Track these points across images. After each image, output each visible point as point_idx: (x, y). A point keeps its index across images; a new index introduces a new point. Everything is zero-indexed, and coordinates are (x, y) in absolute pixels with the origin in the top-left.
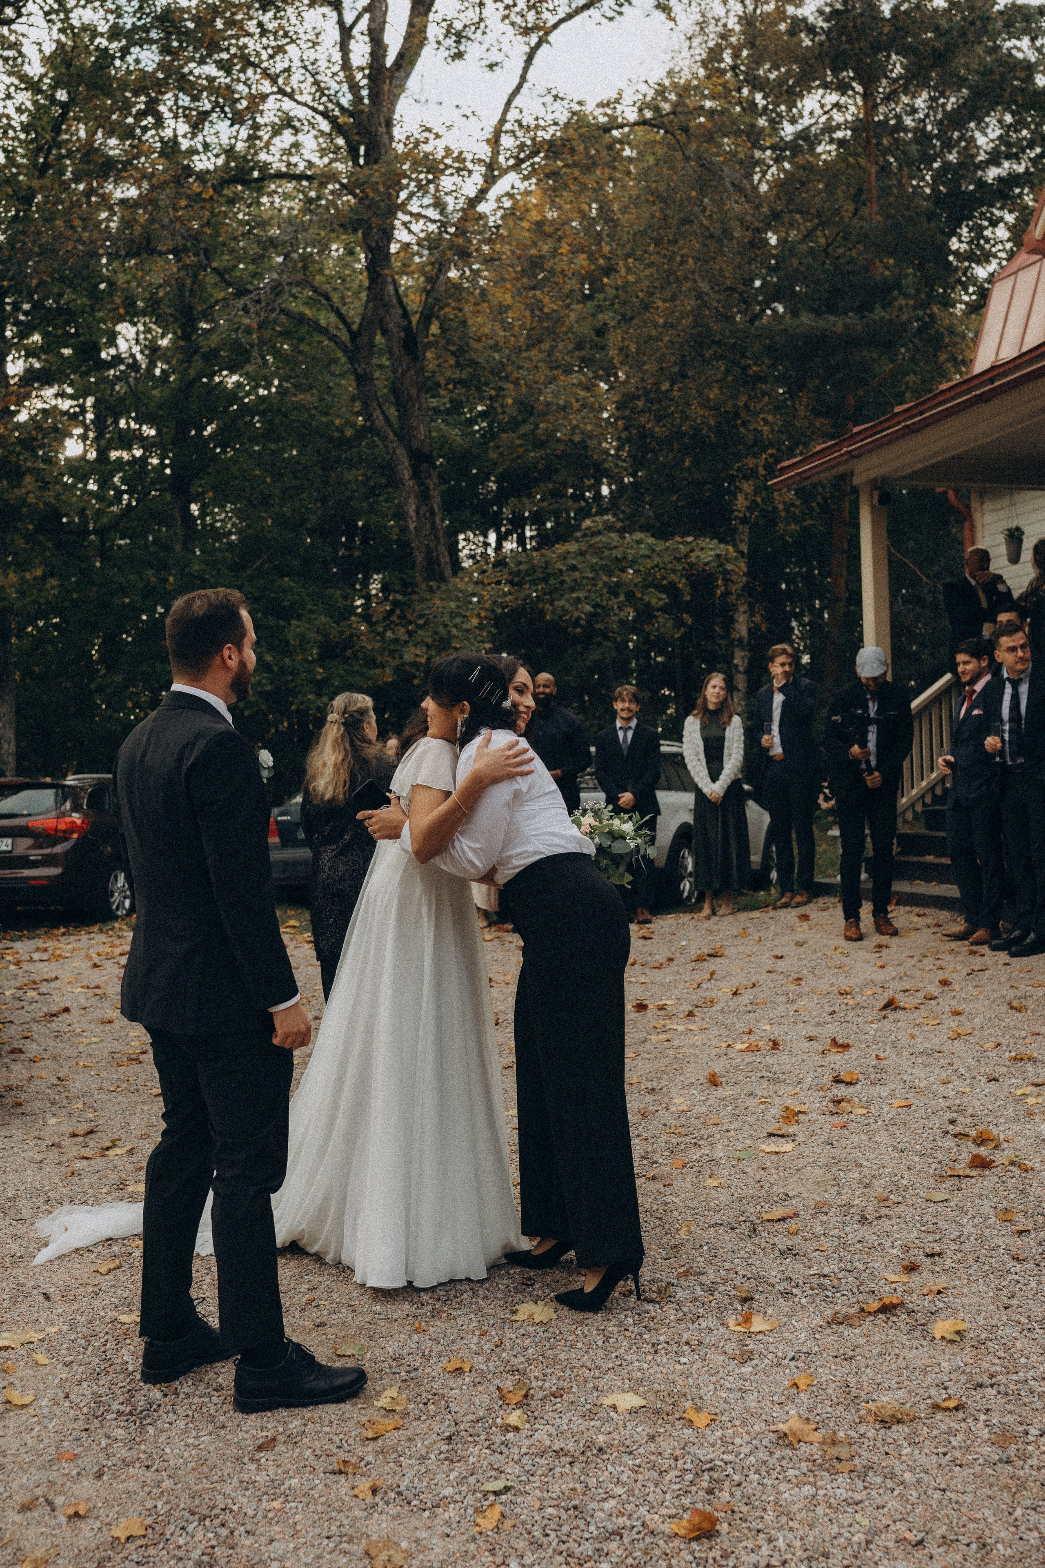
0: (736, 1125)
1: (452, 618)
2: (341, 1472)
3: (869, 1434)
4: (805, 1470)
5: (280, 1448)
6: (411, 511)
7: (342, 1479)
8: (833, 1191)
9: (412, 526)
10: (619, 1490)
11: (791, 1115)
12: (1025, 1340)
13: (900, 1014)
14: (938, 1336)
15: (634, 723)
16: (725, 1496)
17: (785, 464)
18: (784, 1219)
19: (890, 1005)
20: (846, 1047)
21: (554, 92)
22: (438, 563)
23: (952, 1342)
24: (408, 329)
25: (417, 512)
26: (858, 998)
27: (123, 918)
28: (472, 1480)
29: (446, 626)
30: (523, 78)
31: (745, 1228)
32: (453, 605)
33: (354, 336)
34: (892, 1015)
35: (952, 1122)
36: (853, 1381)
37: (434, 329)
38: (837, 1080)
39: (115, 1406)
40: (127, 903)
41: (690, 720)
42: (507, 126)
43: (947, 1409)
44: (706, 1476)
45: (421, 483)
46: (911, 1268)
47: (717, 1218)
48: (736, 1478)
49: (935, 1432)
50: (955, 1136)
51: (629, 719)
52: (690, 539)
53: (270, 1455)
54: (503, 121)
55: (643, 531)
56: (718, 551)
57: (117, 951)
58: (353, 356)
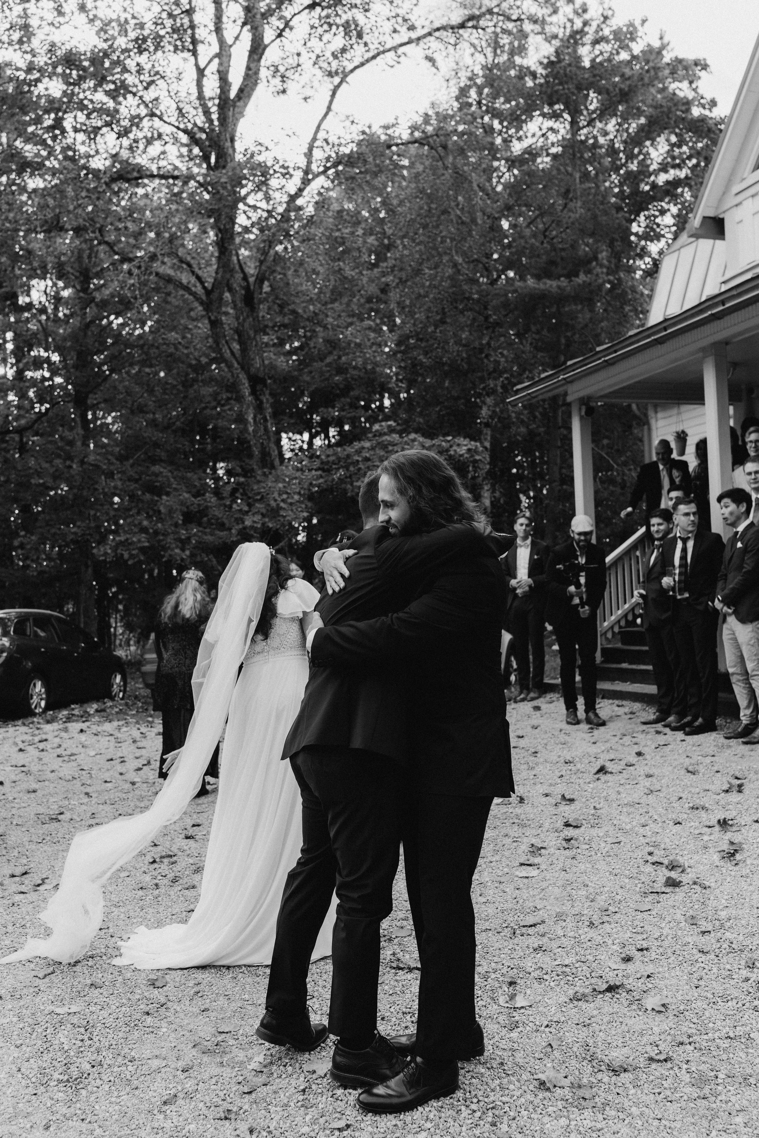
0: (497, 858)
1: (280, 495)
2: (226, 1118)
3: (604, 1080)
4: (561, 1107)
5: (180, 1102)
7: (227, 1123)
8: (569, 904)
9: (251, 429)
10: (428, 1125)
11: (535, 850)
12: (712, 1011)
13: (608, 777)
14: (650, 1008)
16: (504, 1128)
17: (519, 386)
18: (534, 925)
19: (602, 770)
20: (572, 800)
21: (351, 119)
22: (269, 454)
23: (660, 1012)
24: (247, 288)
25: (254, 418)
26: (579, 766)
27: (40, 714)
28: (322, 1121)
29: (276, 500)
30: (329, 108)
31: (507, 932)
32: (281, 485)
33: (208, 292)
34: (603, 777)
35: (650, 854)
36: (591, 1042)
37: (266, 287)
38: (567, 825)
39: (56, 1076)
40: (43, 704)
42: (317, 143)
43: (659, 1061)
44: (490, 1113)
45: (257, 398)
46: (628, 959)
48: (512, 1114)
49: (652, 1078)
50: (653, 864)
52: (450, 438)
53: (173, 1107)
54: (314, 139)
55: (416, 433)
56: (469, 446)
57: (37, 739)
58: (207, 306)
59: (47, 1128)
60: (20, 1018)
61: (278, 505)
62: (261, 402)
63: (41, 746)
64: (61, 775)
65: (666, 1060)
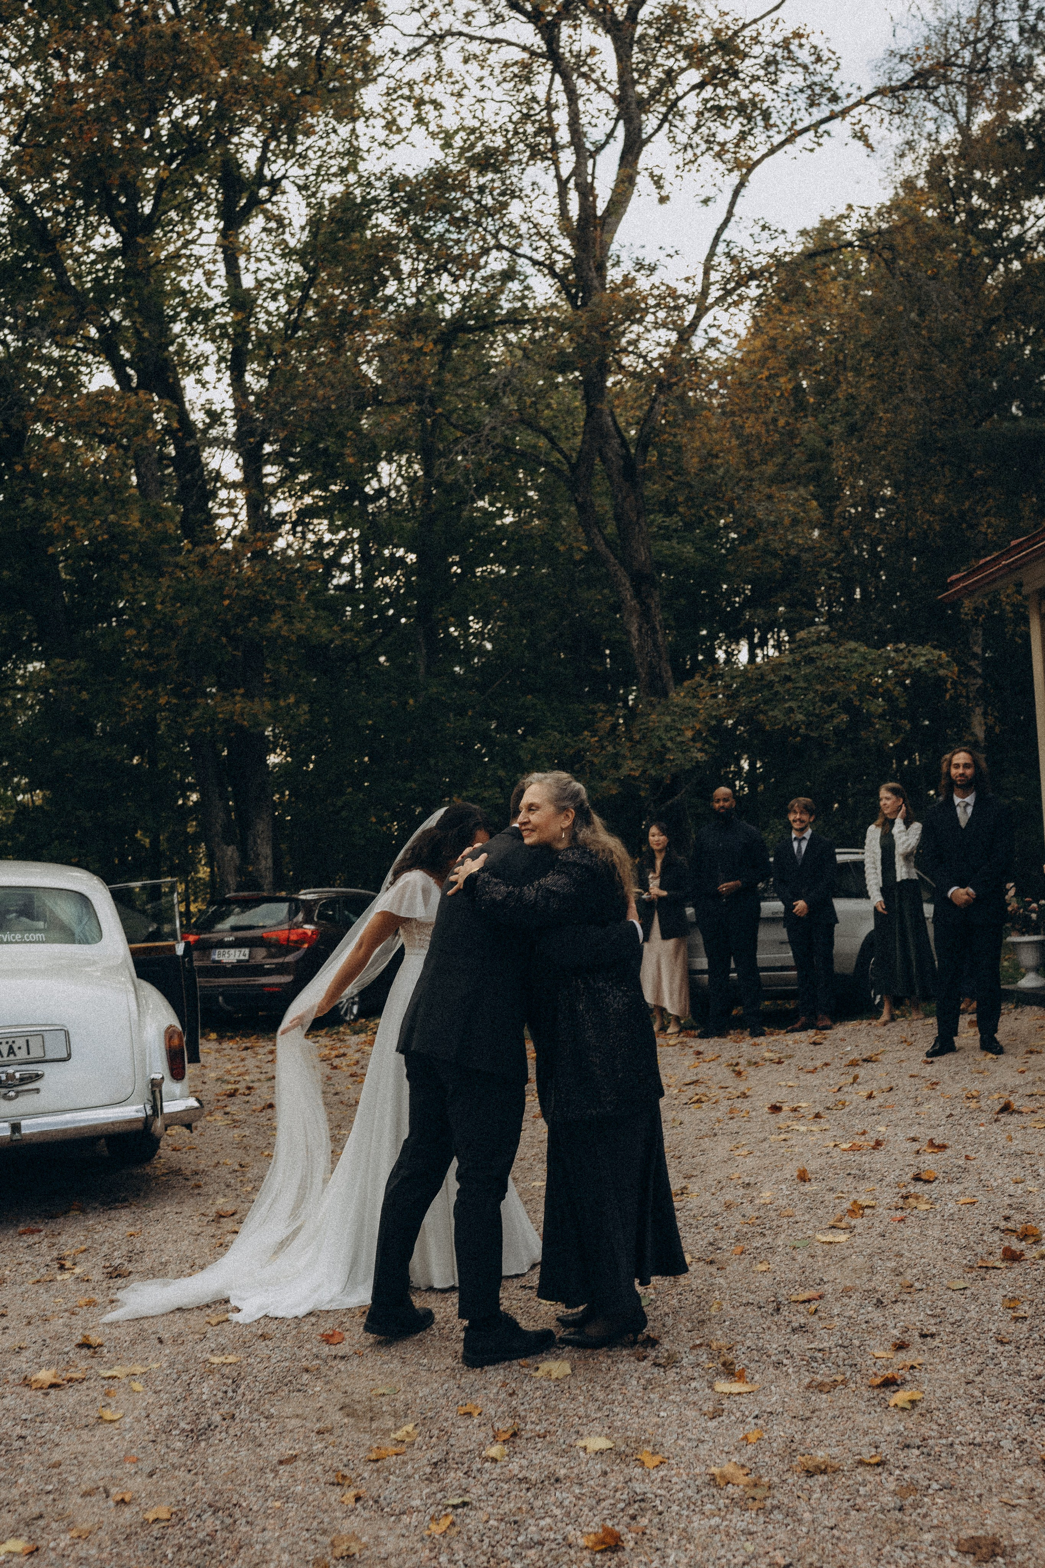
0: (807, 1217)
1: (667, 731)
2: (338, 1484)
3: (790, 1481)
4: (722, 1506)
5: (299, 1463)
6: (634, 629)
7: (338, 1489)
8: (865, 1277)
9: (635, 644)
10: (557, 1512)
11: (857, 1210)
12: (969, 1411)
13: (1014, 1119)
14: (892, 1404)
15: (808, 834)
16: (644, 1521)
17: (954, 577)
18: (809, 1301)
19: (1007, 1108)
20: (943, 1147)
21: (761, 223)
22: (661, 677)
23: (903, 1409)
24: (627, 457)
25: (640, 631)
26: (982, 1103)
27: (348, 1023)
28: (439, 1496)
29: (660, 739)
30: (730, 213)
31: (771, 1307)
32: (668, 719)
33: (573, 468)
34: (1004, 1118)
35: (1007, 1218)
36: (798, 1437)
37: (653, 456)
38: (917, 1178)
39: (183, 1425)
40: (355, 1009)
41: (872, 828)
42: (716, 261)
43: (869, 1464)
44: (636, 1506)
45: (642, 603)
46: (901, 1346)
47: (751, 1298)
48: (660, 1508)
49: (851, 1482)
50: (1003, 1231)
51: (802, 830)
52: (902, 646)
53: (288, 1468)
54: (712, 254)
55: (857, 639)
56: (930, 657)
57: (334, 1053)
58: (573, 487)
59: (151, 1475)
60: (171, 1365)
61: (664, 746)
62: (649, 608)
63: (336, 1062)
64: (345, 1099)
65: (878, 1464)
